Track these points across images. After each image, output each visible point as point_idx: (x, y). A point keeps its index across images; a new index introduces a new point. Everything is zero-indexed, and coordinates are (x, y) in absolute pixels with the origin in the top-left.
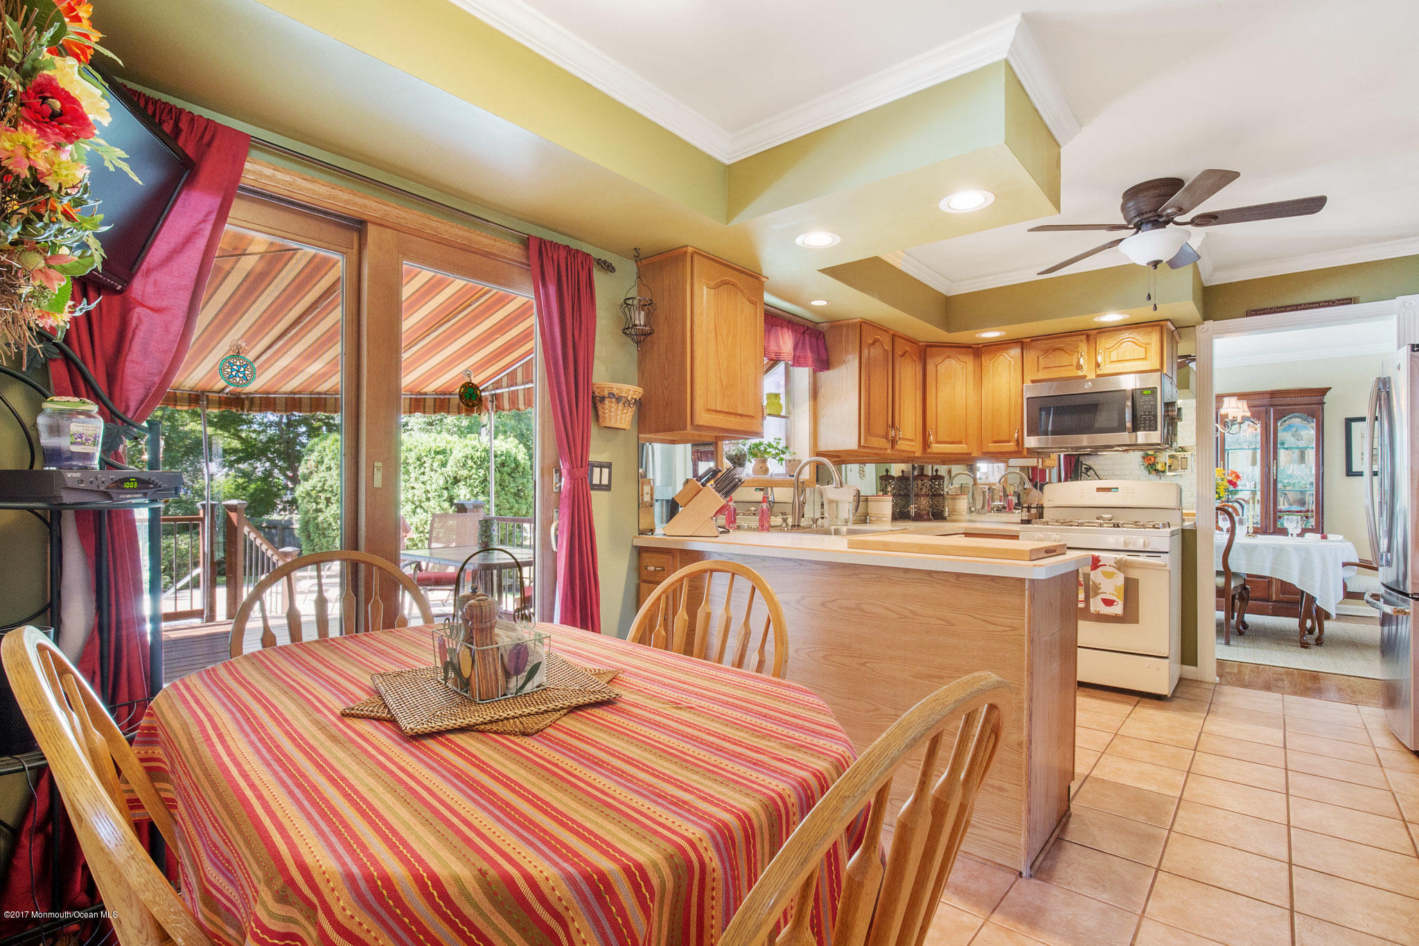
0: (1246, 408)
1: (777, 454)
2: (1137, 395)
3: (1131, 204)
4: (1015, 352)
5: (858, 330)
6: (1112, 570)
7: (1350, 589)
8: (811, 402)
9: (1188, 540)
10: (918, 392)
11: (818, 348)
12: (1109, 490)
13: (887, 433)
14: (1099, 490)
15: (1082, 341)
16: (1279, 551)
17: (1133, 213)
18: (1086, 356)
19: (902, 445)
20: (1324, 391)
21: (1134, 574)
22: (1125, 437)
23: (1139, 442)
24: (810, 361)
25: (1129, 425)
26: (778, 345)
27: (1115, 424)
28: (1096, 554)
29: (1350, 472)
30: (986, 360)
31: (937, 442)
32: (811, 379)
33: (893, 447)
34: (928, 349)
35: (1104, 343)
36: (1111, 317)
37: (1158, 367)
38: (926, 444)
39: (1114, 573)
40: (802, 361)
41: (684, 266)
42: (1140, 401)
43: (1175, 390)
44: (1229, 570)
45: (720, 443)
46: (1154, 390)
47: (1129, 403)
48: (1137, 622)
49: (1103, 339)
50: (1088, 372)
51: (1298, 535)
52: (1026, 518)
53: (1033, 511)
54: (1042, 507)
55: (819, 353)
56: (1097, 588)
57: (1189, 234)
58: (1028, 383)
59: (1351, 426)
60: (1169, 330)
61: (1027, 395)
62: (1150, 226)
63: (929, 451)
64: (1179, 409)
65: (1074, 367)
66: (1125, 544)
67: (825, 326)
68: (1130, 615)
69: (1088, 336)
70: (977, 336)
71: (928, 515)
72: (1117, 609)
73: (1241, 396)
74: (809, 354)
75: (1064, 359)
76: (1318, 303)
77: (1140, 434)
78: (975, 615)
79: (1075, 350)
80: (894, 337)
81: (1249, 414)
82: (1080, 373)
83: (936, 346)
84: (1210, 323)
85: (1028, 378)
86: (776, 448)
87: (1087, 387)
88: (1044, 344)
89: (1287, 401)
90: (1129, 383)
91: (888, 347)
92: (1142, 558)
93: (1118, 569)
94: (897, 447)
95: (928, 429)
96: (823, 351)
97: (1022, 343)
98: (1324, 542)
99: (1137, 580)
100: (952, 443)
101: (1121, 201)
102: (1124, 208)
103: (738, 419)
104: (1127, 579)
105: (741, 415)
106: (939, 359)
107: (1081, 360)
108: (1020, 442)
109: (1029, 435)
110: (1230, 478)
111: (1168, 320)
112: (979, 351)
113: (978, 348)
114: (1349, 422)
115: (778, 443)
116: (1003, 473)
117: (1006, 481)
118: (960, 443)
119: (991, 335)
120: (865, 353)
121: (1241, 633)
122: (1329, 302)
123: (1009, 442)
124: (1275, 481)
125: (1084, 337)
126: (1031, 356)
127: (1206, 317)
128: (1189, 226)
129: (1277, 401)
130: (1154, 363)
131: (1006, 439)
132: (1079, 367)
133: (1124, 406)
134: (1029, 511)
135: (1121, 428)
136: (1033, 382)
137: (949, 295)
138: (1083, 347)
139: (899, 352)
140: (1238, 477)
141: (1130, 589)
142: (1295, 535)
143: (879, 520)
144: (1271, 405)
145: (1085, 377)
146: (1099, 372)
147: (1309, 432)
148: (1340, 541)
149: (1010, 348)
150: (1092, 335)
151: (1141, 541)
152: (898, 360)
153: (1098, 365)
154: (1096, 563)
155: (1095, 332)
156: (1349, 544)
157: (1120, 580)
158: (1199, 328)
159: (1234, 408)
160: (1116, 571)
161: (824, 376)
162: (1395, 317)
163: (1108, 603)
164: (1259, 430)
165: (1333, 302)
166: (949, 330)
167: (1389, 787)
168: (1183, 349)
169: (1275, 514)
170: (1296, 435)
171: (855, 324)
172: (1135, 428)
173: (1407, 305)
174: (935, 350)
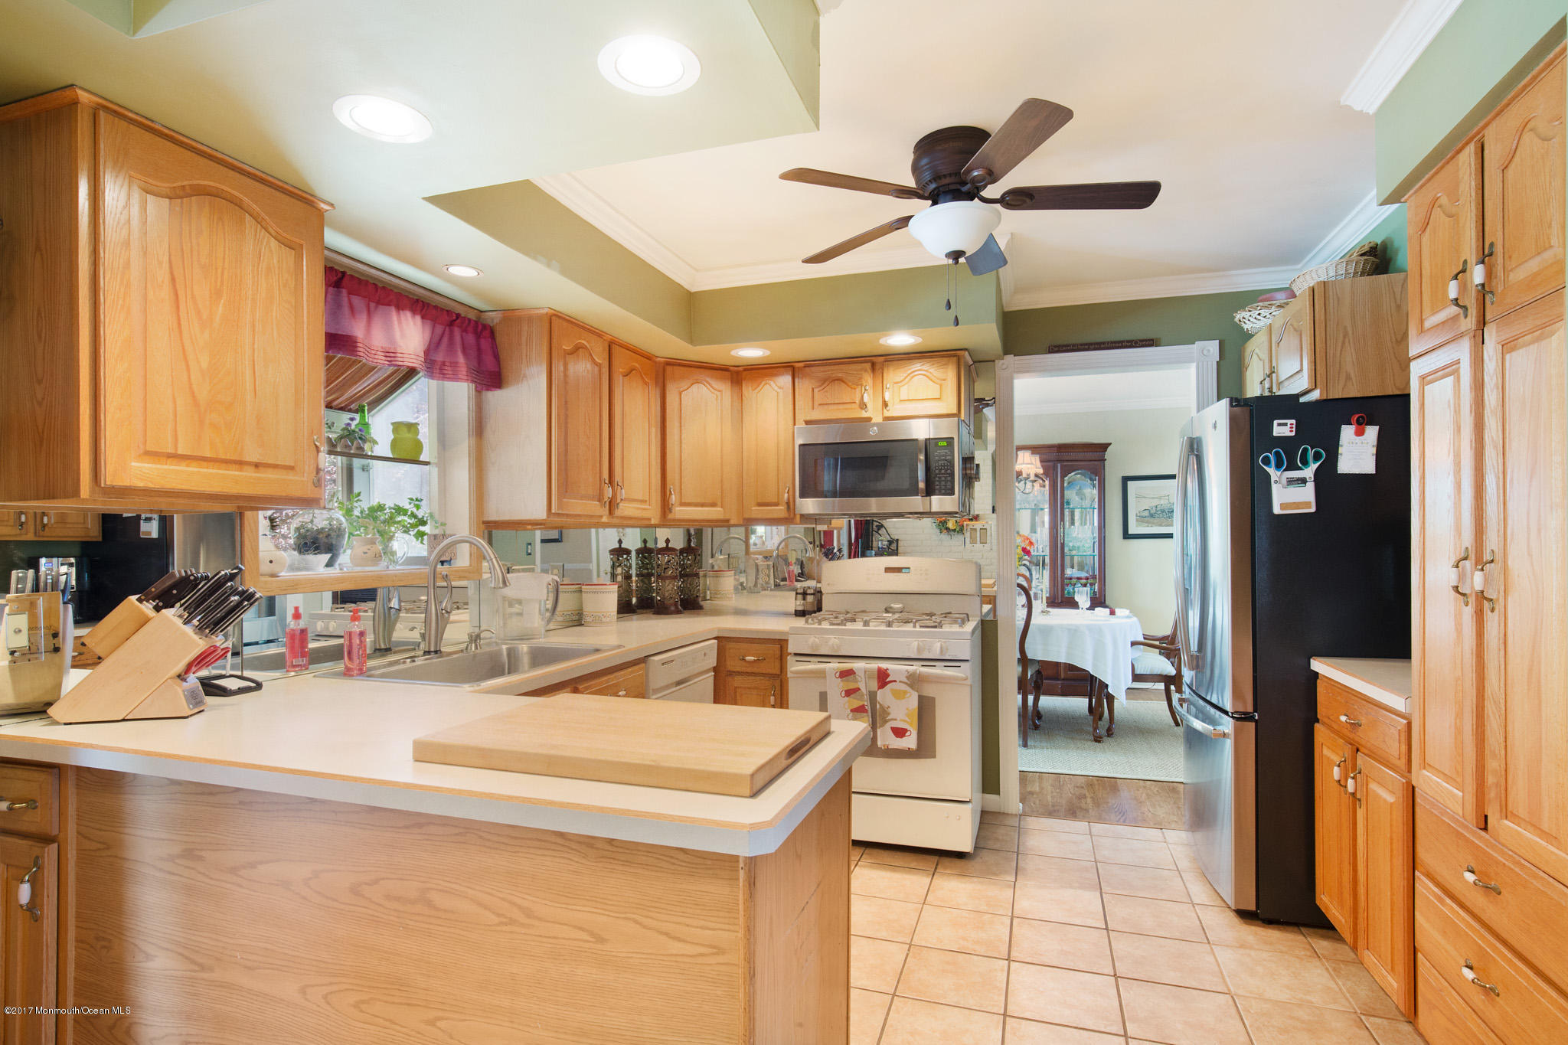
0: (1039, 464)
1: (413, 526)
2: (932, 447)
3: (924, 161)
4: (785, 380)
5: (547, 325)
6: (904, 687)
7: (1138, 672)
8: (473, 441)
9: (988, 632)
10: (653, 430)
11: (479, 350)
12: (899, 570)
13: (601, 490)
14: (888, 570)
15: (866, 371)
16: (1073, 632)
17: (927, 176)
18: (871, 391)
19: (625, 509)
20: (1104, 447)
21: (929, 691)
22: (917, 502)
23: (934, 509)
24: (463, 370)
25: (922, 485)
26: (391, 339)
27: (906, 485)
28: (884, 665)
29: (1126, 536)
30: (748, 390)
31: (682, 504)
32: (473, 403)
33: (611, 512)
34: (669, 369)
35: (894, 375)
36: (901, 340)
37: (955, 411)
38: (666, 507)
39: (905, 692)
40: (448, 370)
41: (73, 132)
42: (936, 455)
43: (972, 438)
44: (1026, 657)
45: (248, 514)
46: (950, 440)
47: (922, 457)
48: (934, 757)
49: (891, 369)
50: (874, 413)
51: (1087, 609)
52: (800, 608)
53: (810, 599)
54: (820, 592)
55: (480, 361)
56: (885, 712)
57: (999, 216)
58: (800, 425)
59: (1127, 484)
60: (966, 363)
61: (800, 441)
62: (949, 197)
63: (670, 516)
64: (978, 465)
65: (856, 406)
66: (919, 650)
67: (493, 318)
68: (925, 749)
69: (873, 365)
70: (733, 353)
71: (675, 604)
72: (910, 742)
73: (1034, 449)
74: (461, 359)
75: (844, 394)
76: (1122, 342)
77: (934, 498)
78: (646, 921)
79: (858, 383)
80: (612, 346)
81: (1041, 471)
82: (864, 414)
83: (680, 365)
84: (1010, 358)
85: (801, 417)
86: (413, 515)
87: (873, 433)
88: (820, 372)
89: (1074, 456)
90: (921, 431)
91: (601, 358)
92: (939, 670)
93: (911, 686)
94: (618, 512)
95: (669, 486)
96: (488, 359)
97: (794, 369)
98: (1113, 620)
99: (933, 699)
100: (703, 505)
101: (911, 157)
102: (916, 169)
103: (249, 473)
104: (921, 698)
105: (257, 465)
106: (684, 384)
107: (865, 395)
108: (790, 506)
109: (802, 496)
110: (1023, 545)
111: (966, 350)
112: (739, 375)
113: (738, 373)
114: (1126, 480)
115: (418, 507)
116: (784, 537)
117: (787, 546)
118: (713, 505)
119: (751, 353)
120: (558, 368)
121: (1036, 727)
122: (1131, 341)
123: (777, 504)
124: (1063, 545)
125: (868, 366)
126: (804, 386)
127: (1007, 350)
128: (998, 206)
129: (1066, 456)
130: (949, 405)
131: (775, 500)
132: (863, 406)
133: (917, 459)
134: (804, 599)
135: (914, 491)
136: (807, 422)
137: (693, 290)
138: (868, 379)
139: (619, 368)
140: (1031, 543)
141: (926, 710)
142: (1084, 609)
143: (598, 621)
144: (1059, 461)
145: (869, 419)
146: (887, 414)
147: (1091, 492)
148: (1128, 617)
149: (776, 375)
150: (879, 362)
151: (937, 645)
152: (619, 381)
153: (885, 405)
154: (883, 678)
155: (882, 359)
156: (1135, 619)
157: (913, 702)
158: (999, 363)
159: (1029, 464)
160: (908, 689)
161: (494, 397)
162: (1194, 365)
163: (900, 733)
164: (1047, 487)
165: (1136, 342)
166: (692, 340)
167: (1229, 990)
168: (981, 389)
169: (1062, 581)
170: (1080, 493)
171: (540, 317)
172: (929, 492)
173: (1205, 352)
174: (678, 370)
